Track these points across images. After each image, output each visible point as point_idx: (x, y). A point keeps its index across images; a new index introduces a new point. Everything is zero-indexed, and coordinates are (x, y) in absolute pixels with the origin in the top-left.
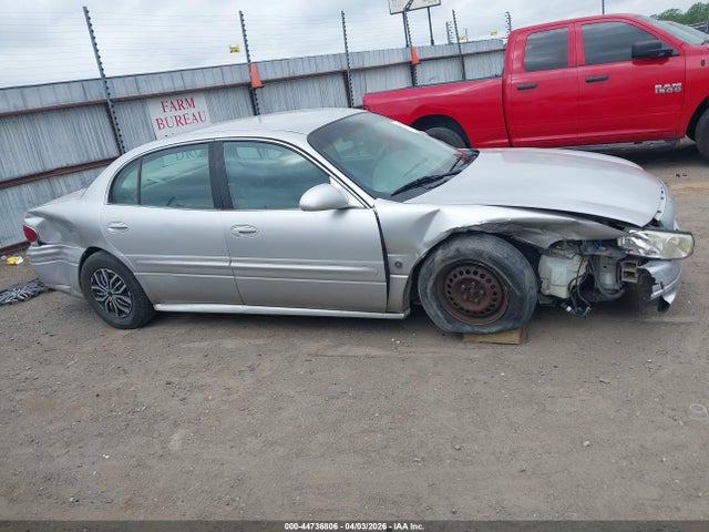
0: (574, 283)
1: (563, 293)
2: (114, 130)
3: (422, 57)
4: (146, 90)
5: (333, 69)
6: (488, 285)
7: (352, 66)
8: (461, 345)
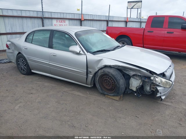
0: (138, 87)
1: (135, 90)
2: (43, 25)
3: (130, 20)
4: (53, 16)
5: (104, 19)
6: (111, 82)
7: (109, 20)
8: (104, 98)
